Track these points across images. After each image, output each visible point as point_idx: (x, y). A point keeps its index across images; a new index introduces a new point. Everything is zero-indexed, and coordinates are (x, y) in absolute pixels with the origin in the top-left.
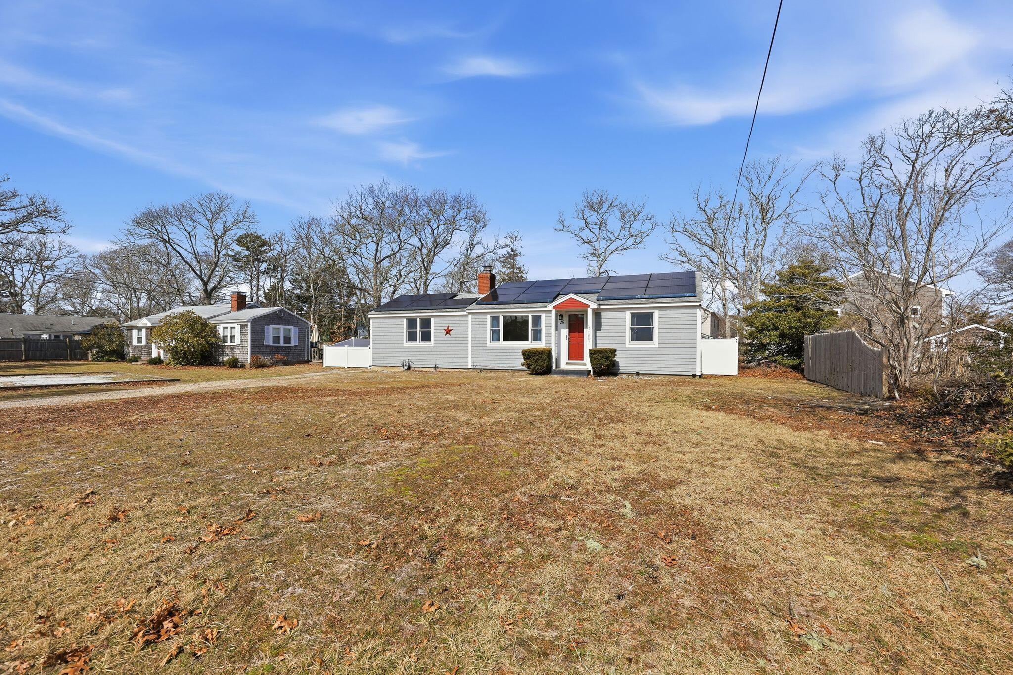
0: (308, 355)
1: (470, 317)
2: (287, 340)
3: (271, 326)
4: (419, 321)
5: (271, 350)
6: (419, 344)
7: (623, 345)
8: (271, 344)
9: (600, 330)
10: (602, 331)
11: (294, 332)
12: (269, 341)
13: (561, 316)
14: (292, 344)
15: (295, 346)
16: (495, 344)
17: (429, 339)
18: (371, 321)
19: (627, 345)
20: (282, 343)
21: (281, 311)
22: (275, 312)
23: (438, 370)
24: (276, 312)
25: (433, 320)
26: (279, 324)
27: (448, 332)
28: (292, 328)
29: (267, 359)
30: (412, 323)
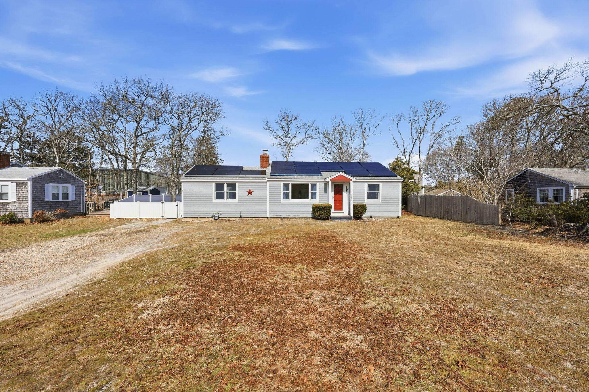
0: (83, 209)
1: (268, 183)
2: (66, 196)
3: (51, 184)
4: (226, 185)
5: (51, 206)
6: (226, 201)
7: (364, 202)
8: (51, 200)
11: (71, 190)
12: (48, 198)
14: (70, 199)
15: (73, 201)
16: (286, 201)
17: (234, 197)
18: (182, 184)
19: (367, 201)
20: (61, 199)
21: (60, 171)
22: (54, 172)
23: (242, 219)
24: (56, 172)
25: (237, 185)
26: (58, 182)
27: (250, 193)
28: (69, 185)
29: (49, 214)
30: (219, 186)
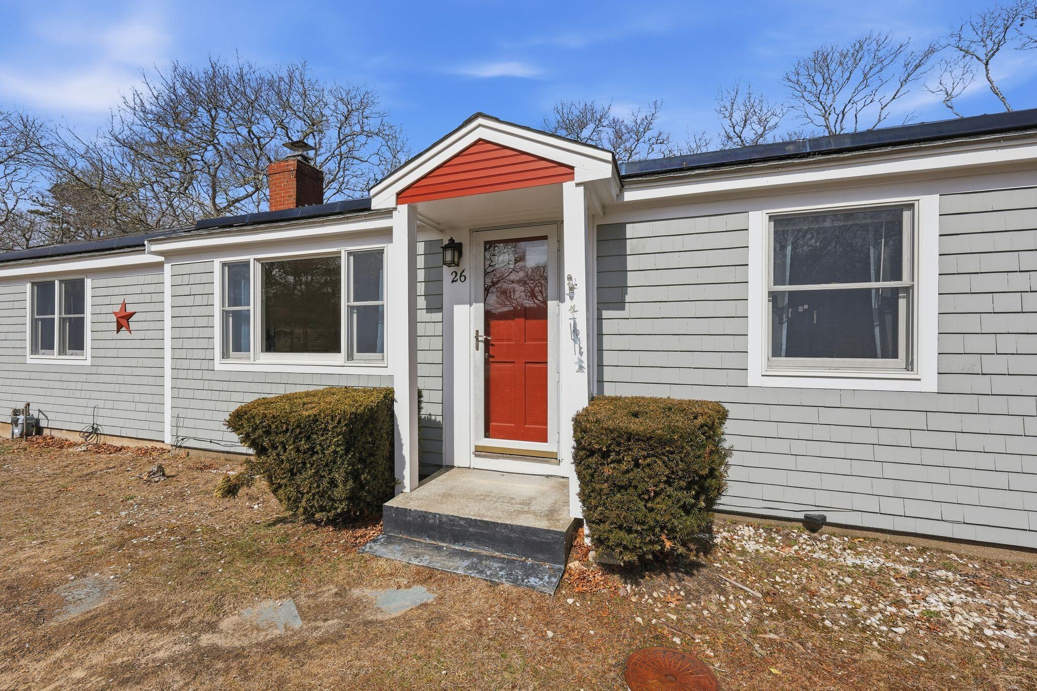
4: (58, 289)
7: (733, 377)
9: (620, 304)
10: (630, 310)
13: (456, 247)
16: (237, 364)
17: (80, 346)
19: (754, 378)
25: (89, 283)
27: (123, 321)
